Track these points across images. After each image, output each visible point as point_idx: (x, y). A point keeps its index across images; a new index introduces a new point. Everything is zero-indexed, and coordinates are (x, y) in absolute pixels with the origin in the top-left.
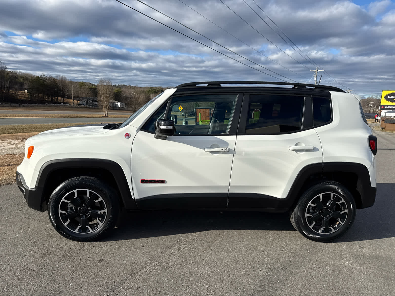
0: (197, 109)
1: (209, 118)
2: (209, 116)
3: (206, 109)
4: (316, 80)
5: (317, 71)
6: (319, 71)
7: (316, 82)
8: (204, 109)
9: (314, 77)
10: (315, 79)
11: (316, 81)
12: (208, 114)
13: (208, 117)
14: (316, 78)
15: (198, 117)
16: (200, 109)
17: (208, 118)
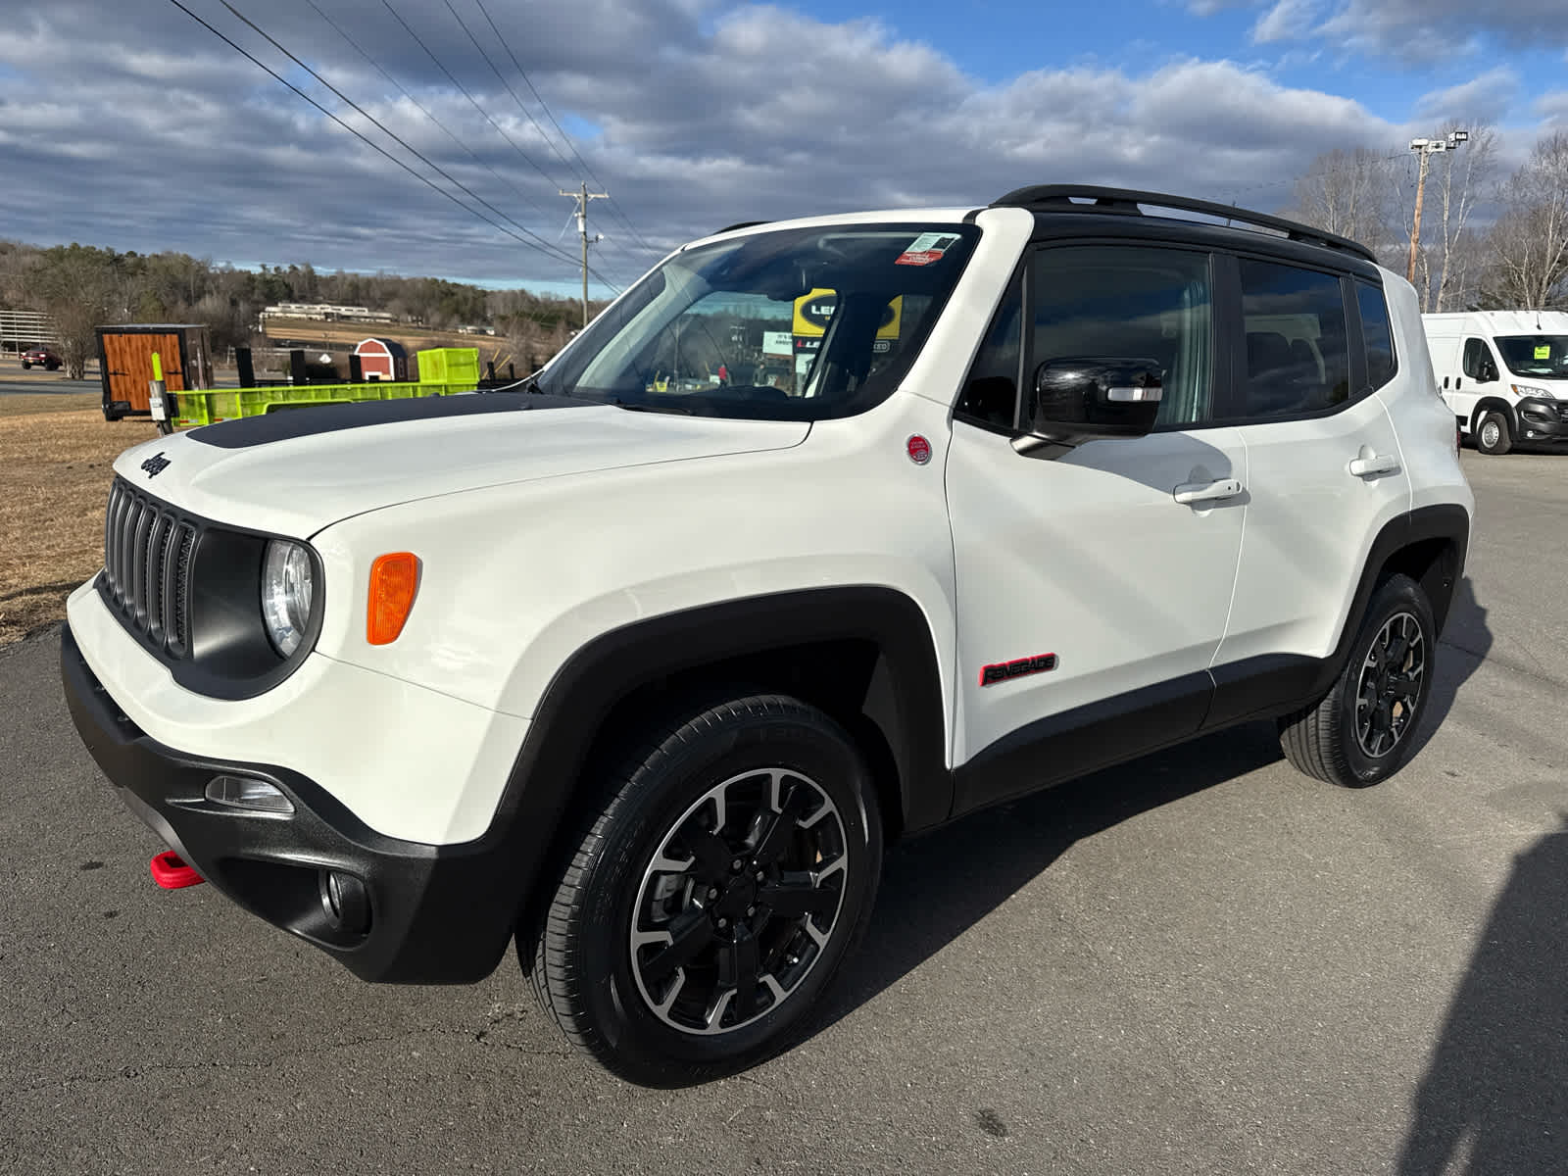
0: (106, 337)
1: (180, 377)
2: (180, 369)
3: (157, 336)
4: (585, 233)
5: (586, 195)
6: (592, 196)
7: (586, 241)
8: (149, 337)
9: (575, 221)
10: (581, 228)
11: (584, 237)
12: (173, 359)
13: (176, 373)
14: (585, 227)
15: (115, 374)
16: (125, 337)
17: (173, 377)
